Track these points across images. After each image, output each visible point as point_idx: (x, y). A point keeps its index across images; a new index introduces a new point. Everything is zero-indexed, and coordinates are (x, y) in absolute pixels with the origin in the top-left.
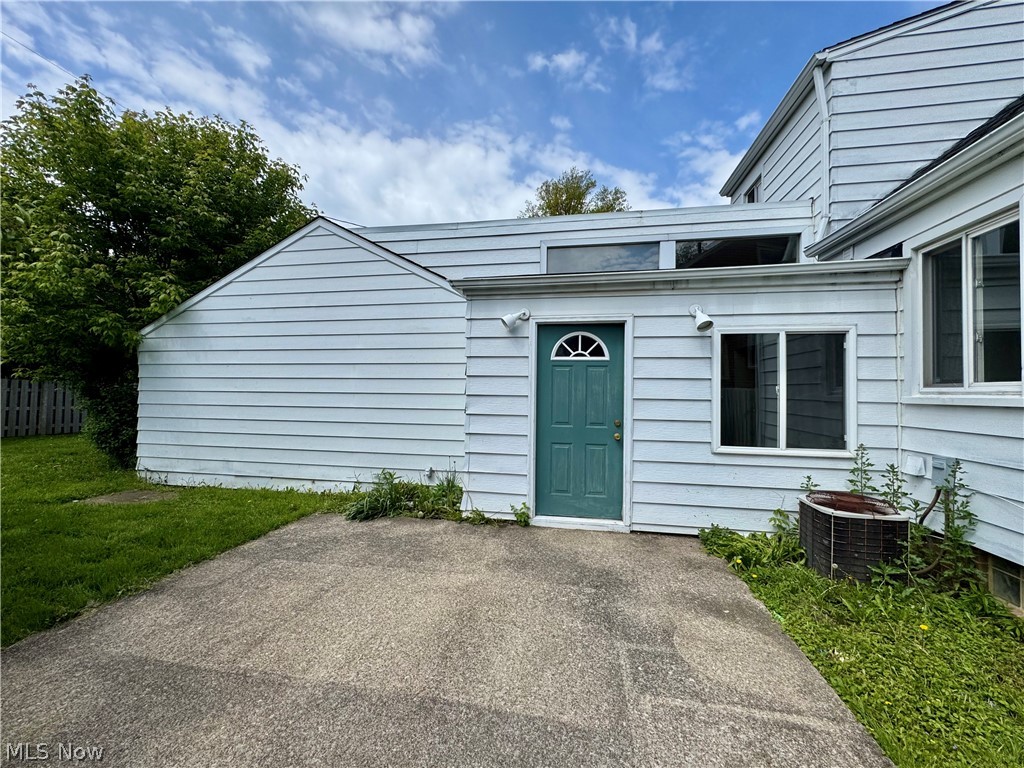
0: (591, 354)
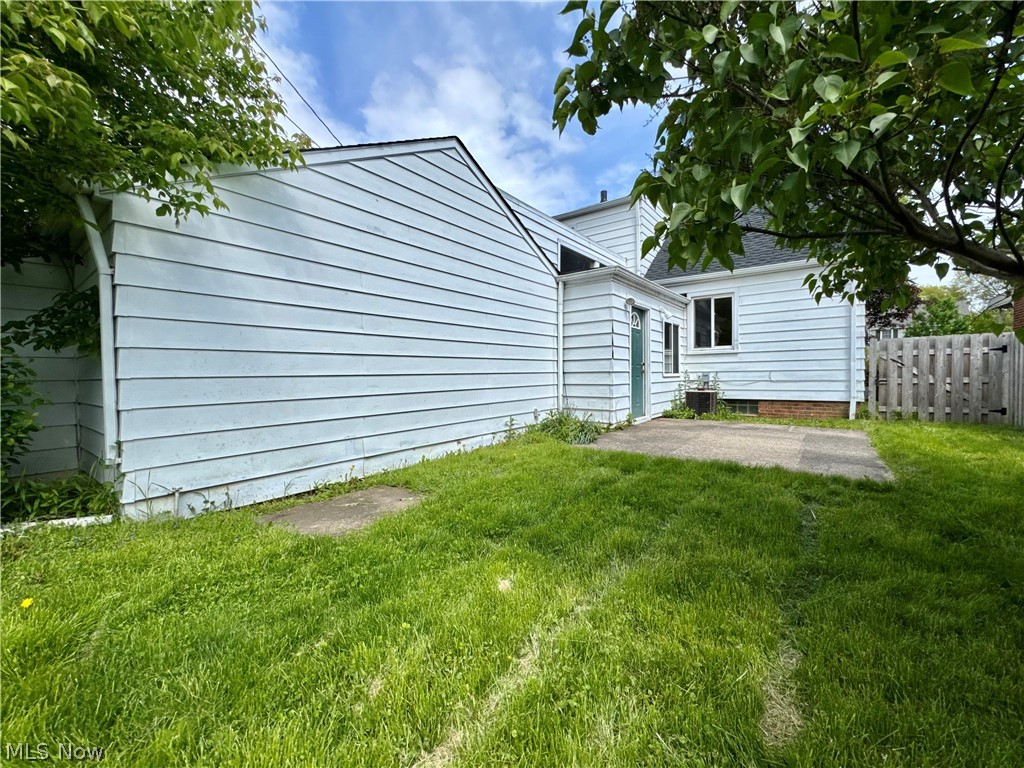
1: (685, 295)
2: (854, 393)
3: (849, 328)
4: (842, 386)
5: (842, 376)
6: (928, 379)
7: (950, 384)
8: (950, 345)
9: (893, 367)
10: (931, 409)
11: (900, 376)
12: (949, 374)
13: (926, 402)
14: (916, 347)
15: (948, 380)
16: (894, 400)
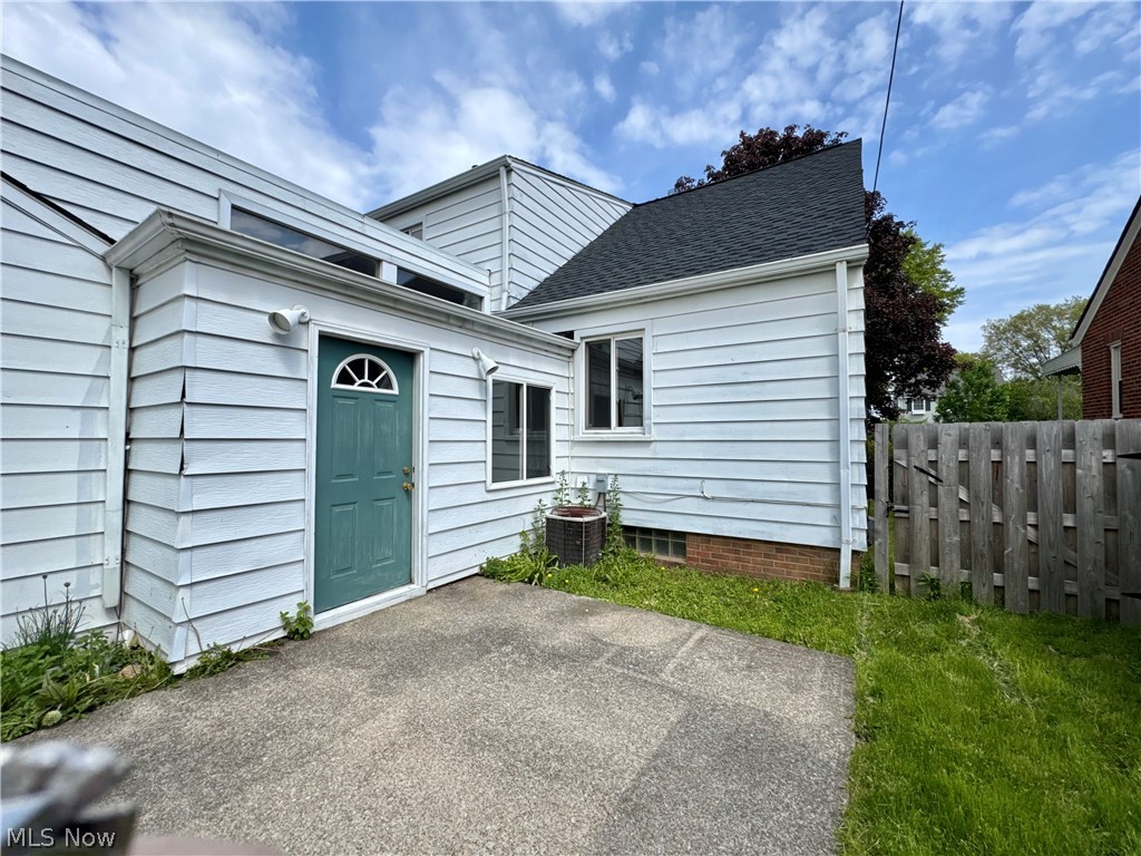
0: (378, 385)
1: (570, 335)
2: (847, 534)
3: (835, 399)
4: (824, 517)
5: (824, 496)
6: (990, 516)
7: (1035, 527)
8: (1032, 442)
9: (919, 481)
10: (997, 578)
11: (934, 503)
12: (1033, 505)
13: (987, 561)
14: (963, 443)
15: (1031, 518)
16: (923, 553)
